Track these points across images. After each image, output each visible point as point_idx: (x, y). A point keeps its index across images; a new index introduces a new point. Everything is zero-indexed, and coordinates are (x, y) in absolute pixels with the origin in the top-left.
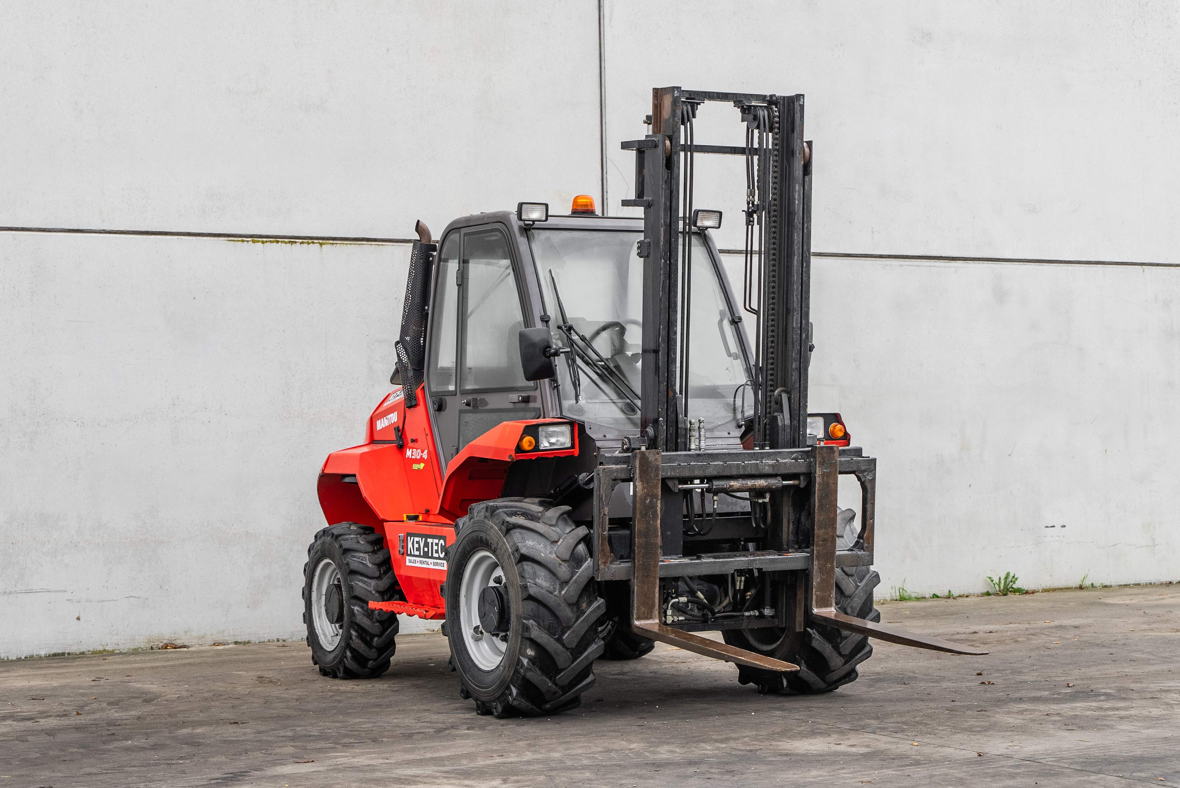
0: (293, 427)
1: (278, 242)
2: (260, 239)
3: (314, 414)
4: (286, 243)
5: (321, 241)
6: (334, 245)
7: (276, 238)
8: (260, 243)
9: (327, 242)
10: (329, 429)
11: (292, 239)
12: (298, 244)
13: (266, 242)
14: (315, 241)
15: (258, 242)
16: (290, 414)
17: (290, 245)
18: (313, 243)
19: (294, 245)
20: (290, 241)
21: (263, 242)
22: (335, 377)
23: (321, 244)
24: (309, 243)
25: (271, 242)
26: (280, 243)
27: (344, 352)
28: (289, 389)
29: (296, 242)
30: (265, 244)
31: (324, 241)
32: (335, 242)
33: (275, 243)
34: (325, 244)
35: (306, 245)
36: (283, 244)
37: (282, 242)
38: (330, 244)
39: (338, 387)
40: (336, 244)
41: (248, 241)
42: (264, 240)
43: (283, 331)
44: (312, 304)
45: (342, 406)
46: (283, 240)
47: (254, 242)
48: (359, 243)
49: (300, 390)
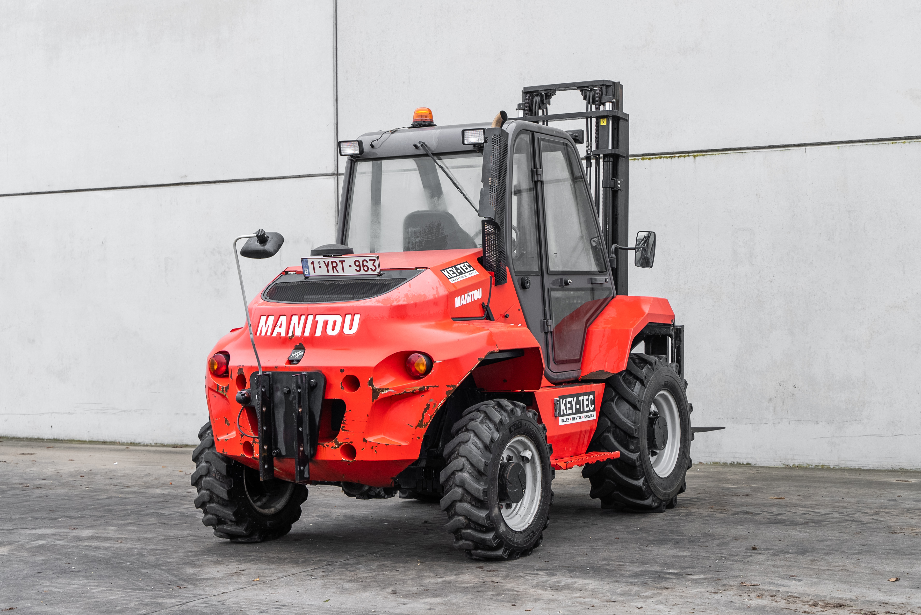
0: (672, 299)
1: (661, 158)
2: (649, 157)
3: (689, 289)
4: (667, 158)
5: (695, 154)
6: (705, 156)
7: (660, 155)
8: (648, 160)
9: (701, 154)
10: (700, 300)
11: (672, 155)
12: (677, 158)
13: (652, 158)
14: (690, 154)
15: (646, 159)
16: (670, 289)
17: (670, 159)
18: (688, 156)
19: (673, 159)
20: (671, 156)
21: (649, 159)
22: (705, 260)
23: (695, 156)
24: (685, 157)
25: (655, 158)
26: (663, 158)
27: (713, 239)
28: (669, 270)
29: (675, 157)
30: (651, 160)
31: (698, 154)
32: (707, 153)
33: (659, 159)
34: (697, 156)
35: (682, 158)
36: (665, 159)
37: (664, 157)
38: (702, 155)
39: (708, 267)
40: (707, 155)
41: (638, 159)
42: (651, 157)
43: (665, 225)
44: (687, 204)
45: (711, 282)
46: (666, 156)
47: (643, 159)
48: (727, 152)
49: (678, 270)
